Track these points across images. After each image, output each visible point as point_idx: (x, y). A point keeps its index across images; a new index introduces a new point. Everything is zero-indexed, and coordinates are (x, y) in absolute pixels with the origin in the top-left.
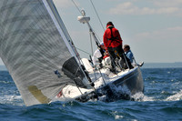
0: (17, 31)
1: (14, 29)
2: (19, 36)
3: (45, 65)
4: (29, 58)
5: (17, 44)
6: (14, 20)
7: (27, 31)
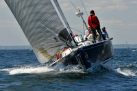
0: (31, 13)
1: (29, 12)
2: (32, 16)
3: (49, 34)
4: (39, 30)
5: (32, 21)
6: (30, 6)
7: (37, 13)
